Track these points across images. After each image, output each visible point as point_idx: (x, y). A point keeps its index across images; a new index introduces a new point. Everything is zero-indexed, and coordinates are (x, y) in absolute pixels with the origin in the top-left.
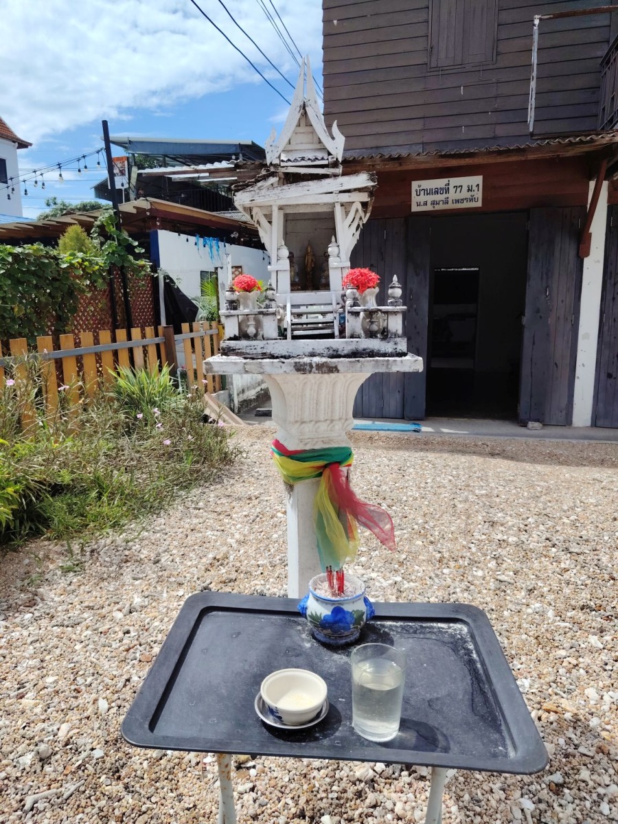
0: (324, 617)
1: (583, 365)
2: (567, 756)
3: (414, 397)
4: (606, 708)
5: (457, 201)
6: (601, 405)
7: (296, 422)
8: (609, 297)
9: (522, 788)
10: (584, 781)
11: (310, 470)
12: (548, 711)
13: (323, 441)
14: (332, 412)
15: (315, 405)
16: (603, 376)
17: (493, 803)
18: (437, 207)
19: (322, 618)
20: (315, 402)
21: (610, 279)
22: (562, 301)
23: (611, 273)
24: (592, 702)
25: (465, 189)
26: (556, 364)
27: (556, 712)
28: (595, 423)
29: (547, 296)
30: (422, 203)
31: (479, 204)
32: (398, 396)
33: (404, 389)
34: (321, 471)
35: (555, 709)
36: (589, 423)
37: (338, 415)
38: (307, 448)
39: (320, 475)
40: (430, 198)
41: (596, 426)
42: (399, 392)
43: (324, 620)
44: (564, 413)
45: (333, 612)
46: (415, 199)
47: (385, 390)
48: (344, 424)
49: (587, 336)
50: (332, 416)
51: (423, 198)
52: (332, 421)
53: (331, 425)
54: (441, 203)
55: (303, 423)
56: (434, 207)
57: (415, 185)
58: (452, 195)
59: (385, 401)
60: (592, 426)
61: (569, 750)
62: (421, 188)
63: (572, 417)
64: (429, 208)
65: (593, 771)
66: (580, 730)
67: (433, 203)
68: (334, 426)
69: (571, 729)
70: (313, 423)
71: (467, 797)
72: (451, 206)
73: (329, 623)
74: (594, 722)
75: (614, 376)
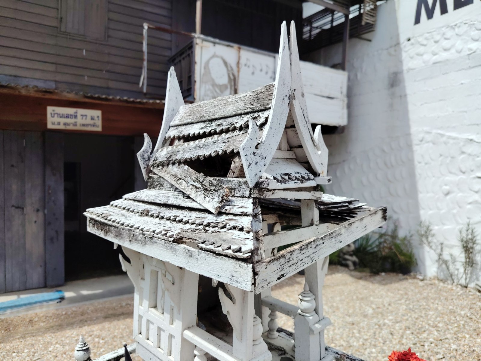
5: (84, 125)
18: (68, 128)
25: (89, 118)
30: (56, 123)
31: (99, 129)
33: (45, 264)
40: (63, 120)
42: (41, 266)
46: (50, 119)
47: (27, 267)
51: (56, 119)
54: (71, 125)
56: (66, 127)
57: (50, 109)
58: (79, 120)
59: (28, 276)
62: (55, 112)
64: (62, 127)
67: (65, 124)
72: (78, 128)
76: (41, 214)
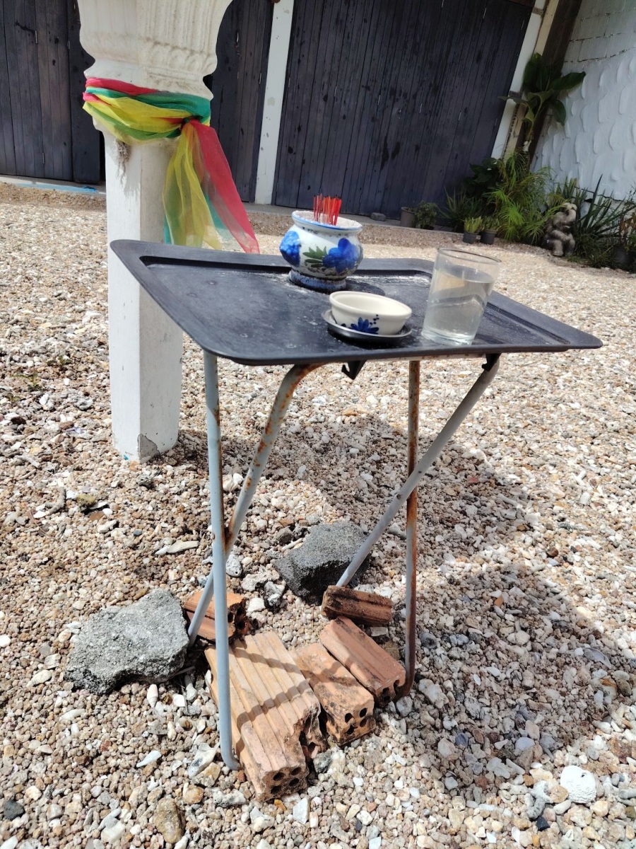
0: (330, 251)
1: (268, 135)
2: (375, 442)
3: (85, 153)
4: (385, 407)
6: (281, 182)
7: (148, 39)
8: (295, 59)
9: (358, 468)
10: (393, 456)
11: (164, 124)
12: (348, 415)
13: (177, 83)
14: (192, 37)
15: (172, 18)
16: (285, 150)
17: (344, 481)
19: (328, 253)
20: (173, 12)
21: (298, 36)
22: (251, 54)
23: (299, 29)
24: (374, 406)
26: (242, 130)
27: (355, 415)
28: (275, 202)
29: (237, 44)
32: (64, 150)
33: (72, 142)
34: (179, 126)
35: (353, 413)
36: (269, 201)
37: (199, 44)
38: (161, 88)
39: (178, 133)
41: (276, 205)
42: (65, 144)
43: (330, 255)
44: (248, 186)
45: (339, 245)
47: (46, 140)
48: (205, 62)
49: (272, 101)
50: (192, 45)
52: (192, 52)
53: (191, 59)
55: (156, 43)
59: (47, 155)
60: (272, 204)
61: (375, 438)
63: (254, 193)
65: (397, 448)
66: (376, 424)
68: (194, 61)
69: (370, 425)
70: (169, 48)
71: (323, 482)
73: (335, 258)
74: (382, 417)
75: (294, 151)
76: (61, 49)
